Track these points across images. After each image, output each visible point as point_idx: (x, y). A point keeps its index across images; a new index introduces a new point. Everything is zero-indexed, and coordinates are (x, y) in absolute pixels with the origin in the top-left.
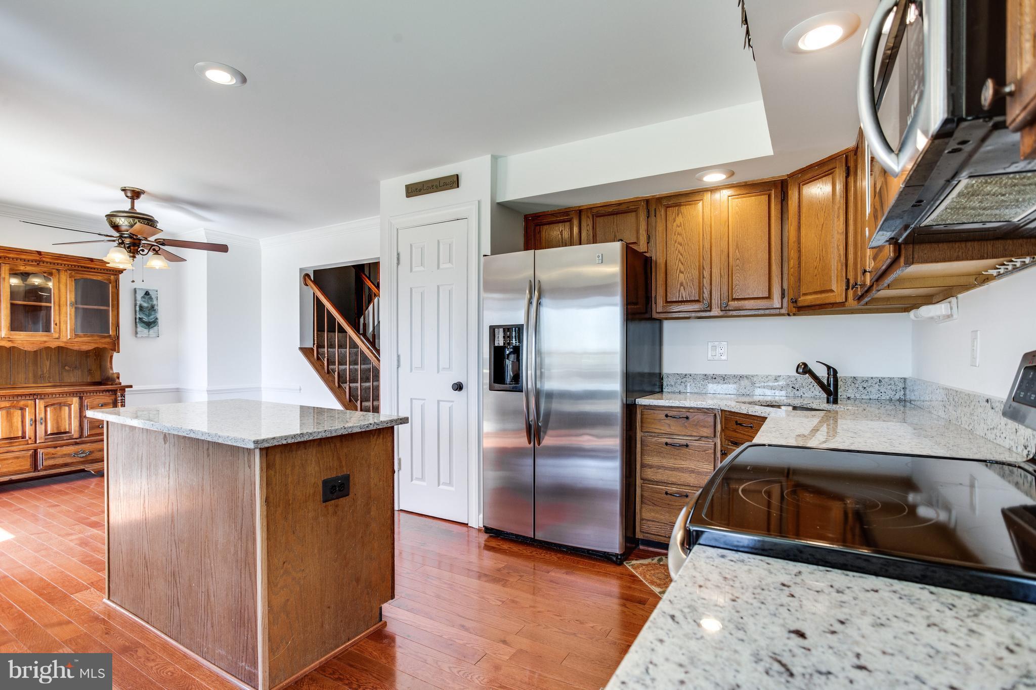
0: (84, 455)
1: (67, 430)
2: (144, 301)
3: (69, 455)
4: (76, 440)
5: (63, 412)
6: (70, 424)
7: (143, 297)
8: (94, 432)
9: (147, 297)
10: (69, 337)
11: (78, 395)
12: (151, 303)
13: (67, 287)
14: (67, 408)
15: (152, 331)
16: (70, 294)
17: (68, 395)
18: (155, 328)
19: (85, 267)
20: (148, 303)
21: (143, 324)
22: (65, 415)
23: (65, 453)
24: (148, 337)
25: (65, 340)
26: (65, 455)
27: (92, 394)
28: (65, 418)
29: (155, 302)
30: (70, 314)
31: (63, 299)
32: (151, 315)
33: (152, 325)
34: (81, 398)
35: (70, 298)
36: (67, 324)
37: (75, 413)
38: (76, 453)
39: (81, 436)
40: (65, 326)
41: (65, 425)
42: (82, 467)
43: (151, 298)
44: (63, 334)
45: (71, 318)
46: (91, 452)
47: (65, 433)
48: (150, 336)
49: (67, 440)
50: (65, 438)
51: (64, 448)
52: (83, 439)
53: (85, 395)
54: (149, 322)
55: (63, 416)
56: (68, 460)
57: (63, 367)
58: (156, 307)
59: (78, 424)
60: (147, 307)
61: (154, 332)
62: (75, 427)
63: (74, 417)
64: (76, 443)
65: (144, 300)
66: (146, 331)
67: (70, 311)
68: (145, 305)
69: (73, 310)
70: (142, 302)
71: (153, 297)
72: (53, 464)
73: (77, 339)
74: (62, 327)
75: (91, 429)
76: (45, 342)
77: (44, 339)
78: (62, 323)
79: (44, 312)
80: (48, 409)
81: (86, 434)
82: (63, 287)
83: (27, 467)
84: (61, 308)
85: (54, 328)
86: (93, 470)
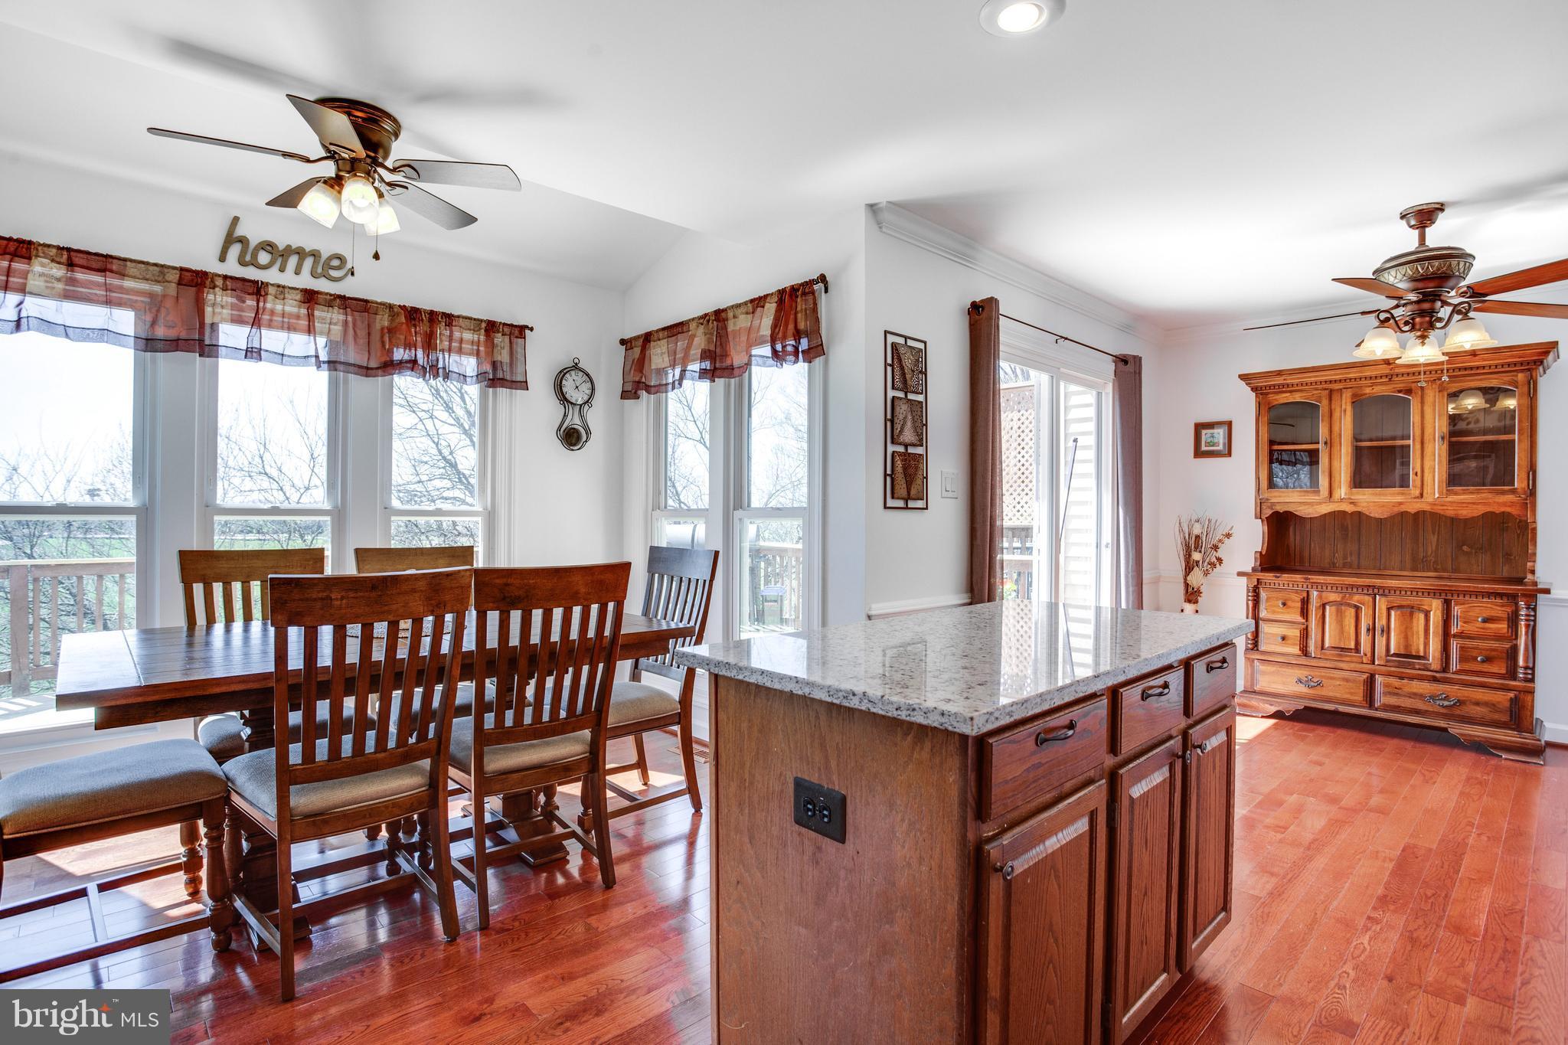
0: (1446, 703)
1: (1422, 654)
3: (1421, 696)
4: (1435, 674)
5: (1415, 621)
6: (1426, 644)
8: (1467, 666)
10: (1437, 496)
11: (1443, 595)
13: (1434, 410)
14: (1422, 616)
16: (1439, 419)
17: (1426, 594)
19: (1465, 369)
22: (1418, 626)
23: (1415, 691)
25: (1430, 500)
26: (1415, 694)
27: (1467, 598)
28: (1418, 632)
30: (1439, 455)
31: (1428, 431)
34: (1447, 604)
35: (1440, 427)
36: (1434, 472)
37: (1435, 627)
38: (1433, 697)
39: (1445, 668)
40: (1431, 475)
41: (1418, 645)
42: (1442, 724)
44: (1427, 490)
45: (1440, 462)
46: (1461, 703)
47: (1418, 657)
49: (1419, 669)
50: (1417, 667)
51: (1415, 683)
52: (1448, 675)
53: (1455, 597)
55: (1415, 629)
56: (1420, 705)
57: (1459, 547)
59: (1439, 646)
62: (1434, 651)
63: (1433, 633)
64: (1435, 680)
67: (1440, 449)
69: (1445, 447)
72: (1397, 704)
73: (1452, 498)
74: (1425, 478)
75: (1463, 659)
76: (1401, 504)
77: (1399, 499)
78: (1426, 471)
79: (1398, 455)
80: (1393, 613)
81: (1454, 665)
82: (1428, 410)
83: (1359, 697)
84: (1426, 446)
85: (1414, 481)
86: (1462, 735)
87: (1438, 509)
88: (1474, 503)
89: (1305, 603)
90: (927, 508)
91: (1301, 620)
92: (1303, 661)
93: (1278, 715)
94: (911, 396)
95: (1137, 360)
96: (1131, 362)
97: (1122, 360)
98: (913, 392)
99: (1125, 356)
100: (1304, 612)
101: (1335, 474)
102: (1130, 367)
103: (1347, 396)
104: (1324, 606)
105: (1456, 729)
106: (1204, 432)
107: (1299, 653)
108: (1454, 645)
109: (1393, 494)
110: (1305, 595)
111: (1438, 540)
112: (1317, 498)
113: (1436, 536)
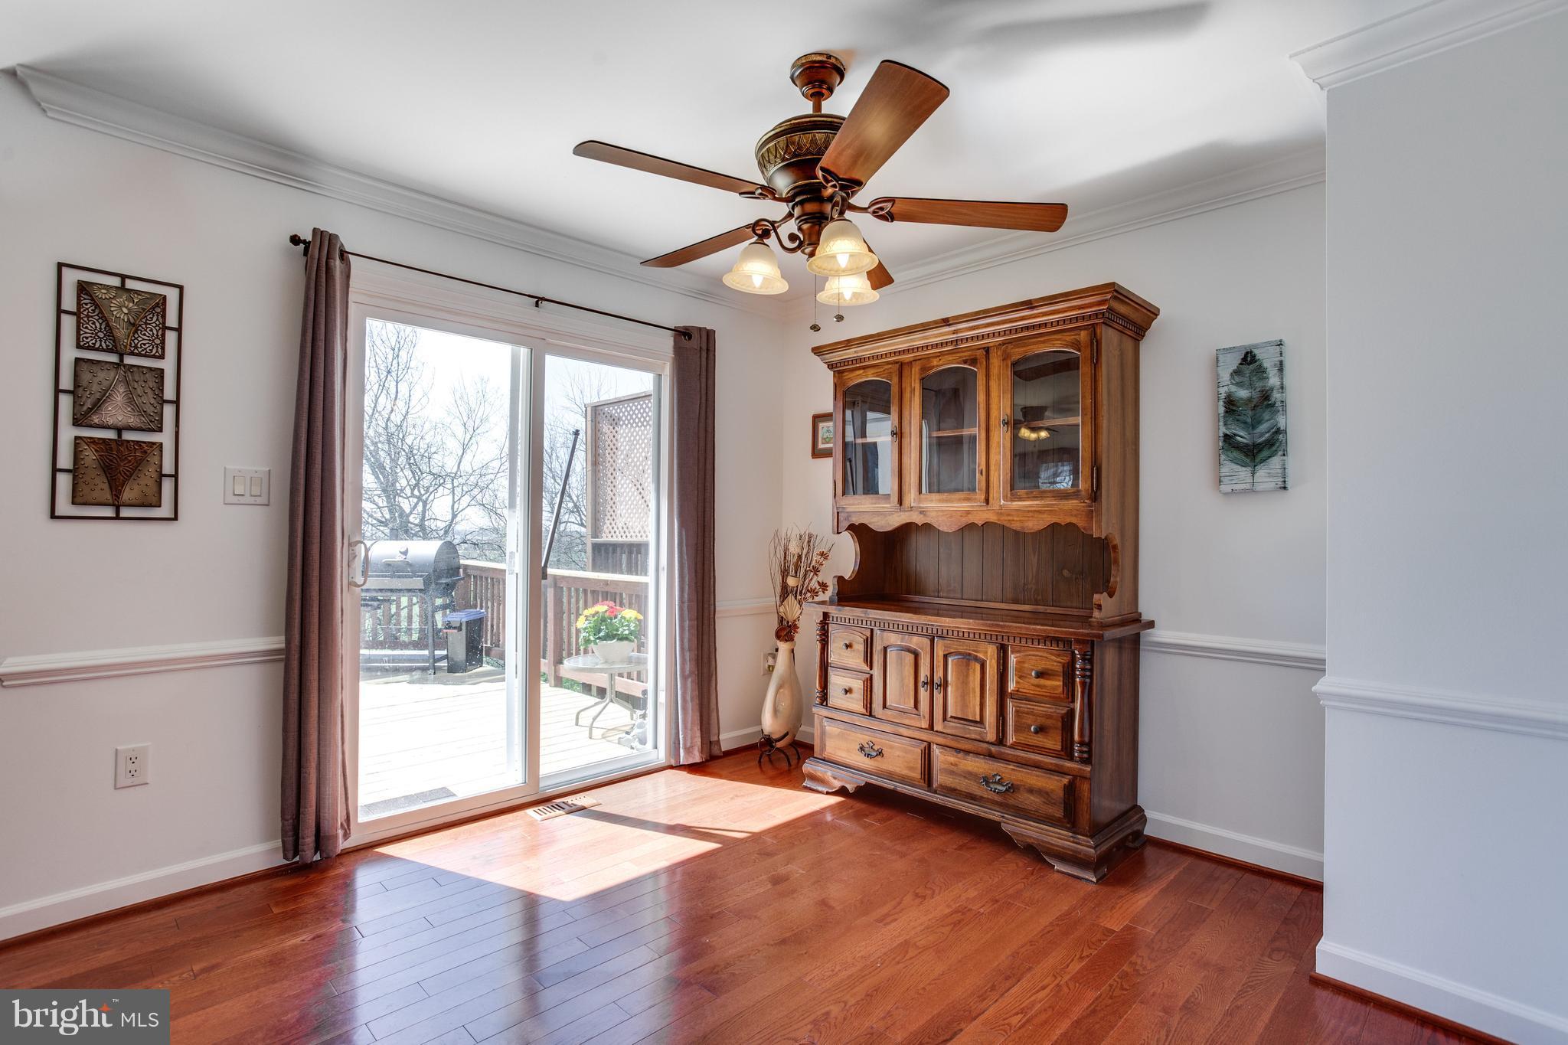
0: (999, 788)
1: (977, 718)
2: (1239, 385)
3: (976, 777)
4: (990, 747)
5: (971, 673)
6: (982, 705)
7: (1237, 372)
8: (1022, 738)
9: (1247, 370)
10: (1002, 502)
11: (999, 639)
12: (1259, 384)
14: (977, 668)
15: (1262, 472)
17: (981, 638)
18: (1276, 461)
20: (1251, 386)
21: (1236, 454)
22: (974, 682)
23: (970, 769)
24: (1252, 491)
25: (996, 507)
26: (970, 774)
27: (1023, 643)
28: (974, 689)
29: (1273, 380)
31: (994, 414)
32: (1260, 422)
33: (1265, 453)
34: (1003, 650)
35: (1004, 408)
36: (999, 469)
37: (992, 683)
38: (987, 779)
39: (1001, 741)
40: (996, 474)
41: (974, 706)
42: (994, 815)
43: (1261, 371)
44: (993, 494)
45: (1005, 456)
46: (1013, 788)
47: (975, 723)
48: (1258, 487)
49: (976, 740)
50: (974, 736)
51: (970, 758)
52: (1002, 749)
53: (1010, 642)
54: (1255, 445)
56: (974, 789)
58: (1276, 396)
59: (995, 709)
60: (1250, 400)
61: (1270, 475)
62: (990, 715)
63: (989, 689)
64: (990, 756)
65: (1237, 379)
66: (1244, 473)
67: (1004, 438)
68: (1243, 393)
69: (1010, 435)
70: (1233, 389)
71: (1266, 364)
72: (953, 786)
73: (1017, 504)
74: (991, 479)
75: (1018, 729)
76: (968, 513)
77: (965, 506)
78: (992, 468)
79: (966, 447)
80: (950, 660)
81: (1011, 738)
82: (994, 385)
83: (916, 775)
84: (991, 434)
85: (979, 482)
86: (1015, 833)
87: (1004, 520)
88: (1039, 512)
89: (869, 643)
90: (176, 518)
91: (866, 668)
92: (866, 722)
93: (842, 791)
94: (129, 360)
95: (709, 336)
96: (695, 335)
97: (683, 334)
98: (132, 354)
99: (686, 328)
100: (869, 659)
101: (905, 472)
102: (694, 343)
103: (916, 369)
104: (885, 649)
105: (1012, 826)
106: (821, 425)
107: (863, 711)
108: (1010, 707)
109: (960, 500)
110: (869, 635)
111: (1038, 559)
112: (888, 506)
113: (1036, 557)
